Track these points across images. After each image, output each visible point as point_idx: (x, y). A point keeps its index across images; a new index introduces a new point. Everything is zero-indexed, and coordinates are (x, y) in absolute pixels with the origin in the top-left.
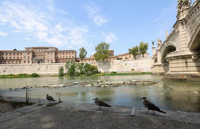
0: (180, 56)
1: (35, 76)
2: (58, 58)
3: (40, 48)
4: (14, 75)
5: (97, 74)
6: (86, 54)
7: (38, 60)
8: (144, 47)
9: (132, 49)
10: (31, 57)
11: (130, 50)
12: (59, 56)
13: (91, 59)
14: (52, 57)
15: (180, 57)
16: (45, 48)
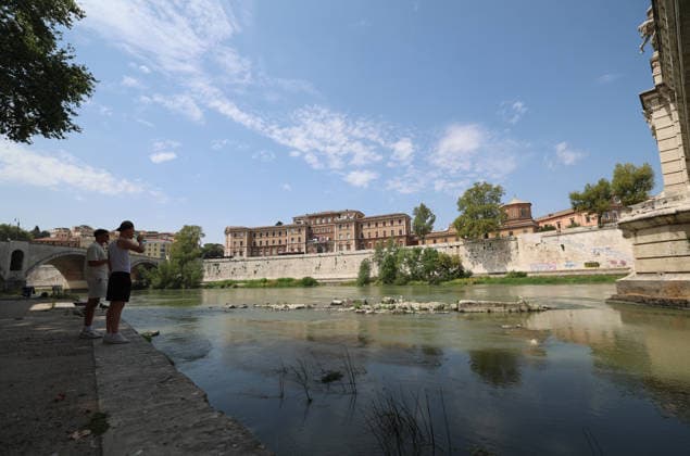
0: (660, 216)
1: (309, 283)
2: (362, 236)
3: (321, 216)
4: (270, 281)
5: (458, 280)
6: (432, 221)
7: (317, 244)
8: (631, 183)
9: (581, 191)
10: (303, 240)
11: (575, 197)
12: (367, 232)
13: (452, 236)
14: (349, 237)
15: (660, 220)
16: (333, 215)
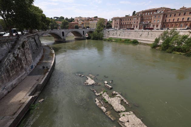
2: (166, 21)
3: (148, 12)
7: (144, 24)
10: (139, 22)
12: (168, 19)
14: (159, 22)
16: (154, 11)
